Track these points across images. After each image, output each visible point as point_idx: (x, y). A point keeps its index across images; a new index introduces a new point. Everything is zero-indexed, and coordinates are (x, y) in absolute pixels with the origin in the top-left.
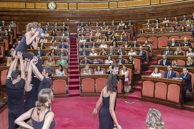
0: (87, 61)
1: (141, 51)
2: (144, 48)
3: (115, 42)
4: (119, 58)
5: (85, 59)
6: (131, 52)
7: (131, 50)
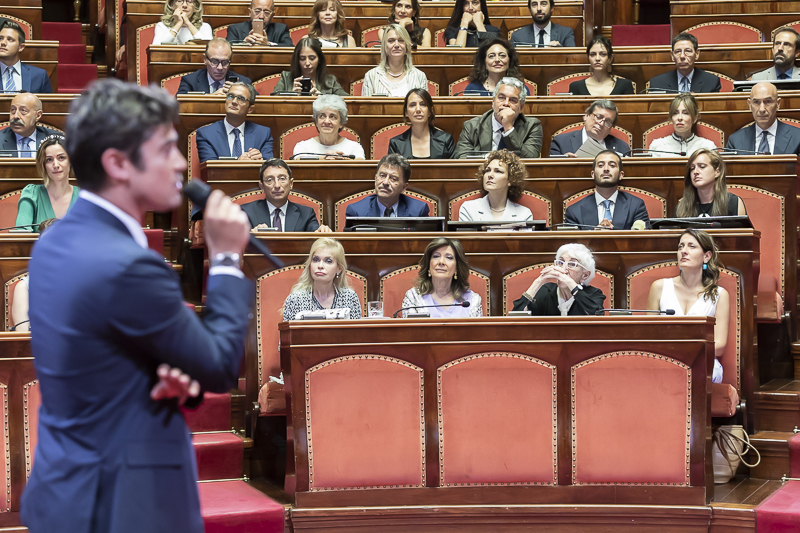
0: (291, 205)
1: (770, 124)
2: (786, 101)
3: (504, 51)
4: (594, 184)
5: (271, 185)
6: (670, 132)
7: (675, 118)
